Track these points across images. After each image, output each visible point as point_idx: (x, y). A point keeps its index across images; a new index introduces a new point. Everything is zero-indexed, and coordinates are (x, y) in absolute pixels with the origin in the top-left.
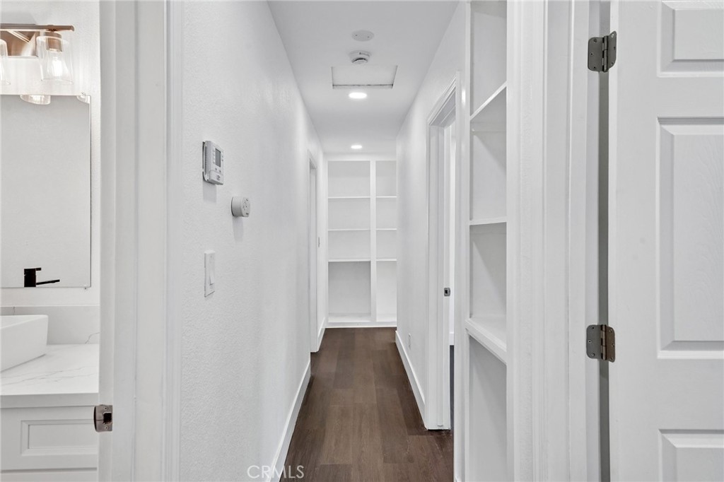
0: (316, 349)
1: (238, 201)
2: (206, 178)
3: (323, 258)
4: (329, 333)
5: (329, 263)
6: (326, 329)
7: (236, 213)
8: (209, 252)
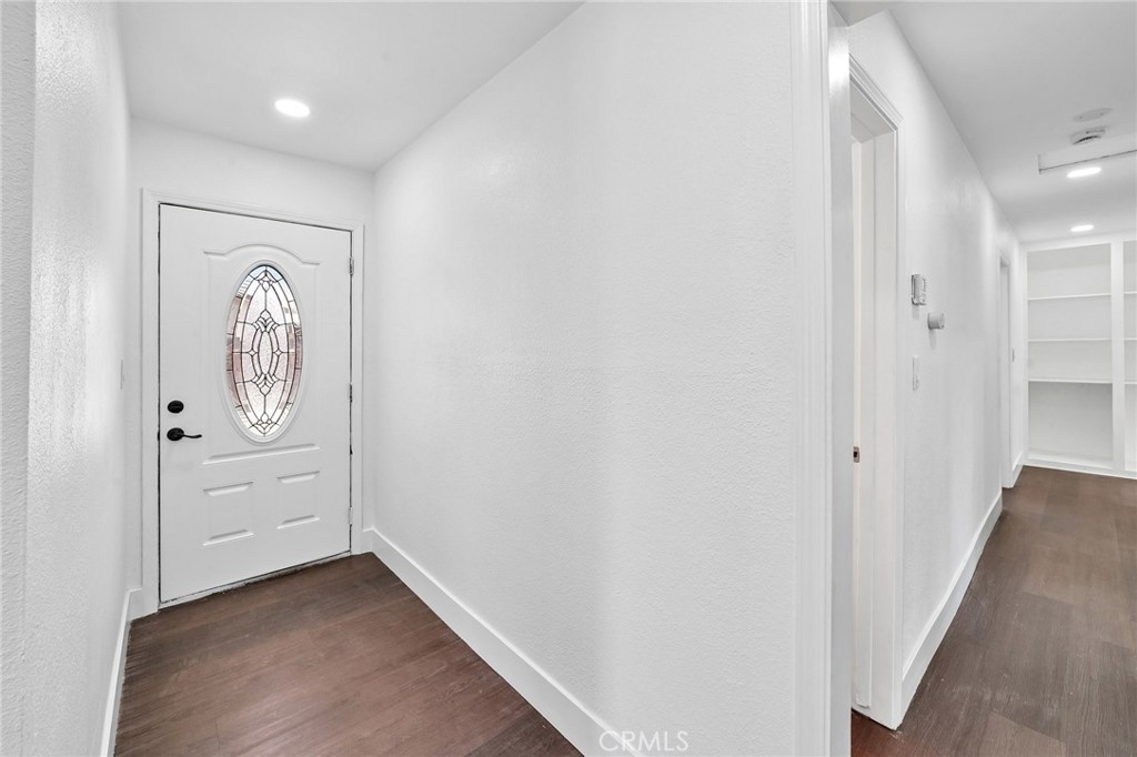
0: (1008, 487)
1: (935, 316)
2: (915, 301)
3: (1020, 376)
4: (1027, 471)
5: (1030, 383)
6: (1025, 467)
7: (932, 326)
8: (916, 357)
